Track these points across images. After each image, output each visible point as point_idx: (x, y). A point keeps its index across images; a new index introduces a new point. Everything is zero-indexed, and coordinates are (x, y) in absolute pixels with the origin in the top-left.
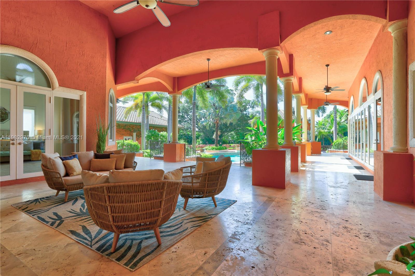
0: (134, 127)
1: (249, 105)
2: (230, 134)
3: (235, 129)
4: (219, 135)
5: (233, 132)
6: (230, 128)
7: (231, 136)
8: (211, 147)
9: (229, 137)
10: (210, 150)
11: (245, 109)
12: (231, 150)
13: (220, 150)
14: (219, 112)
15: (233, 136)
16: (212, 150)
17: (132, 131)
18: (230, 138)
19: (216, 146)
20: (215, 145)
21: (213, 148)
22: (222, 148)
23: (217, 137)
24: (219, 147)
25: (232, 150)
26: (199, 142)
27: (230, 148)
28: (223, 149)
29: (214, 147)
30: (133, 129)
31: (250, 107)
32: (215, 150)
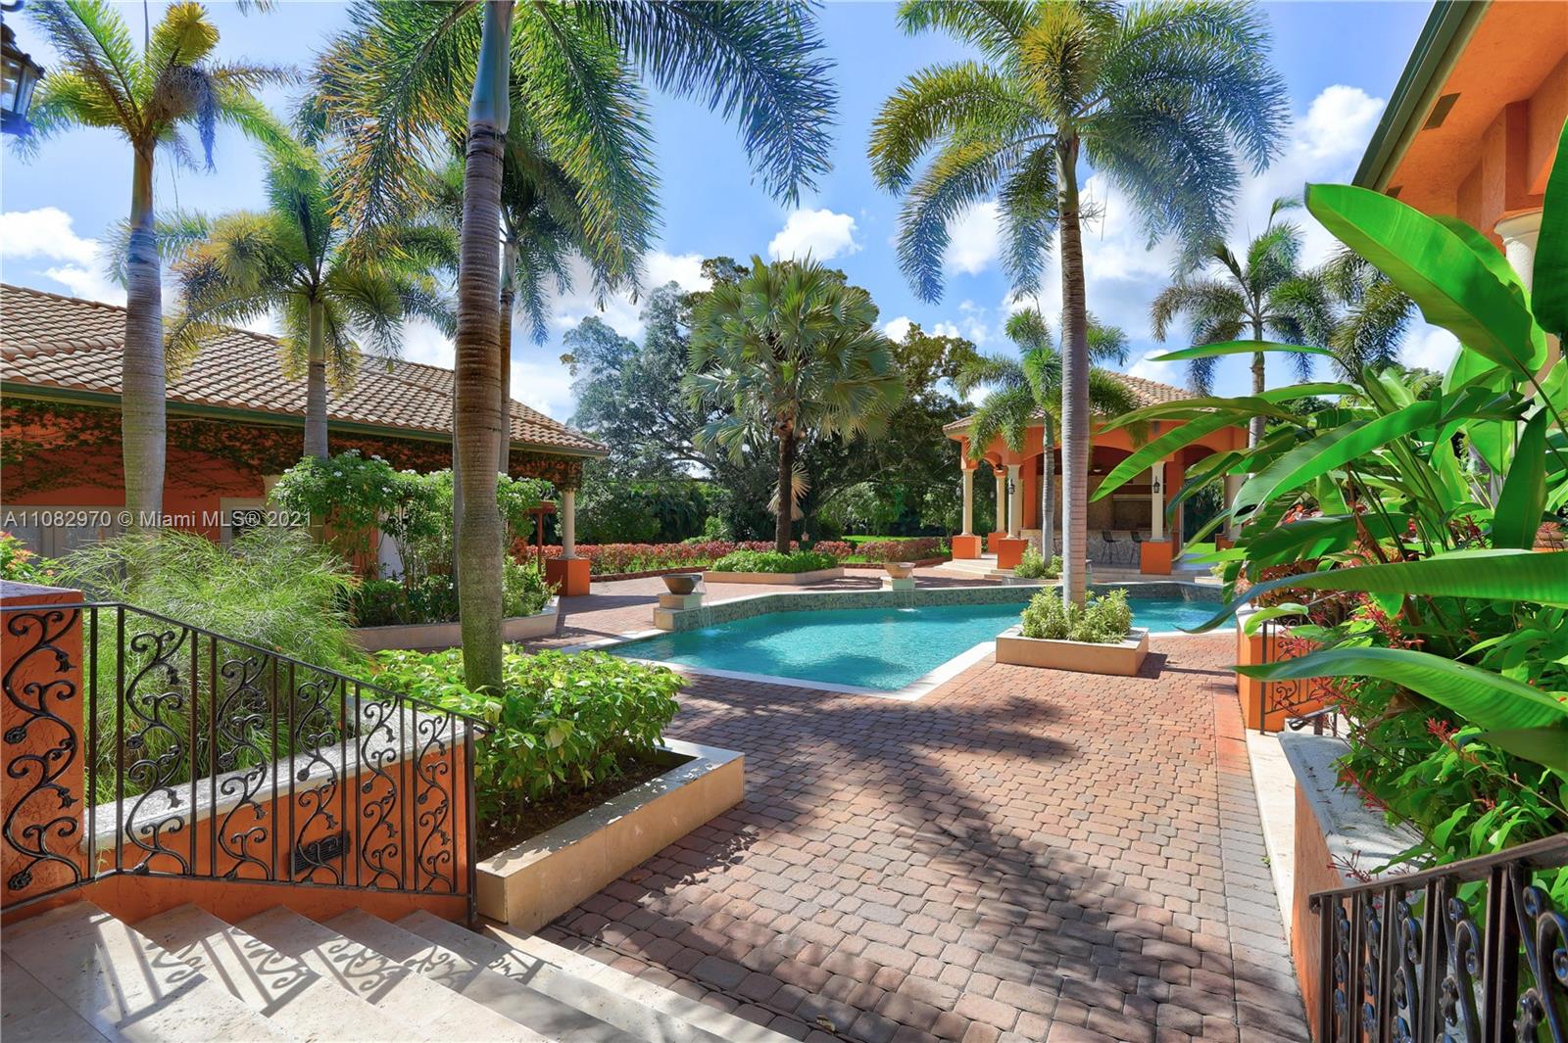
0: (268, 444)
1: (939, 365)
2: (849, 491)
3: (875, 467)
4: (798, 497)
5: (864, 486)
6: (852, 465)
7: (856, 504)
8: (753, 556)
9: (849, 509)
10: (750, 571)
11: (921, 381)
12: (855, 566)
13: (800, 572)
14: (796, 375)
15: (866, 501)
16: (760, 570)
17: (255, 462)
18: (851, 513)
19: (784, 549)
20: (779, 546)
21: (766, 563)
22: (811, 563)
23: (785, 503)
24: (796, 554)
25: (862, 567)
26: (716, 527)
27: (851, 560)
28: (819, 568)
29: (773, 555)
30: (259, 452)
31: (944, 372)
32: (775, 571)
